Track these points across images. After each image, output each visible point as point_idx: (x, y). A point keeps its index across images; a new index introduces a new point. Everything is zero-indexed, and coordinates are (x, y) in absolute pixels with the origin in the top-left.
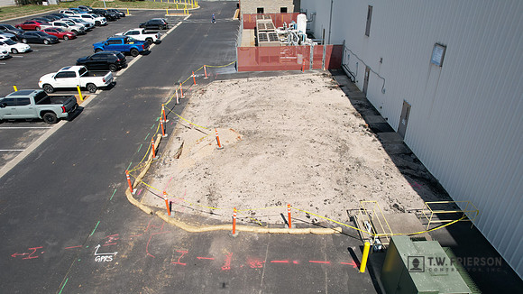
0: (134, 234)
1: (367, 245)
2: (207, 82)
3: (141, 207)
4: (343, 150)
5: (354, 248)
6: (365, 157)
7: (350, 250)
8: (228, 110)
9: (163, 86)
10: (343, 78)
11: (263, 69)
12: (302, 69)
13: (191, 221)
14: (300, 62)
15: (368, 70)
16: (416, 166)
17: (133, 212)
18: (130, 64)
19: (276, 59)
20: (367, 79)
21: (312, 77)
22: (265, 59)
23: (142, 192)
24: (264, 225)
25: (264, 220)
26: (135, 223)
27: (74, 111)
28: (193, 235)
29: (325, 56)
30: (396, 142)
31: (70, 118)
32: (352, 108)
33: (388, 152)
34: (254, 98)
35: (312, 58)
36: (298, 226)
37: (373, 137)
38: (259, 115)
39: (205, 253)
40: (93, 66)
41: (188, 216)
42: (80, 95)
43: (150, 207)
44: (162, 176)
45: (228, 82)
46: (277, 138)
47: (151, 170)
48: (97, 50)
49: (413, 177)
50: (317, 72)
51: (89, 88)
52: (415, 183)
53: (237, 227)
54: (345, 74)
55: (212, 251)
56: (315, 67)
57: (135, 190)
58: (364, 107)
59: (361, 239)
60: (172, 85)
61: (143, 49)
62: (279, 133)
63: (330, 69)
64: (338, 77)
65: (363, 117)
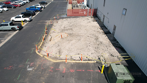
0: (38, 63)
1: (103, 66)
2: (58, 19)
3: (40, 55)
4: (97, 39)
5: (100, 67)
6: (103, 41)
7: (98, 67)
8: (64, 28)
9: (46, 21)
10: (97, 18)
11: (74, 15)
12: (85, 16)
13: (54, 59)
14: (85, 14)
15: (104, 16)
16: (117, 43)
17: (38, 56)
18: (36, 14)
19: (78, 13)
20: (104, 19)
21: (88, 18)
22: (75, 13)
23: (40, 51)
24: (74, 60)
25: (74, 59)
26: (39, 59)
27: (21, 28)
28: (55, 63)
29: (92, 12)
30: (112, 37)
31: (20, 30)
32: (100, 27)
33: (110, 40)
34: (72, 24)
35: (88, 13)
36: (84, 60)
37: (105, 35)
38: (73, 29)
39: (58, 68)
40: (26, 15)
41: (53, 57)
42: (22, 23)
43: (43, 55)
44: (46, 46)
45: (64, 19)
46: (78, 35)
47: (43, 45)
48: (27, 10)
49: (116, 47)
50: (89, 17)
51: (25, 21)
52: (117, 48)
53: (67, 61)
54: (98, 17)
55: (60, 67)
56: (89, 15)
57: (38, 50)
58: (103, 27)
59: (102, 64)
60: (48, 20)
61: (40, 10)
62: (79, 34)
63: (93, 16)
64: (96, 18)
65: (103, 29)
